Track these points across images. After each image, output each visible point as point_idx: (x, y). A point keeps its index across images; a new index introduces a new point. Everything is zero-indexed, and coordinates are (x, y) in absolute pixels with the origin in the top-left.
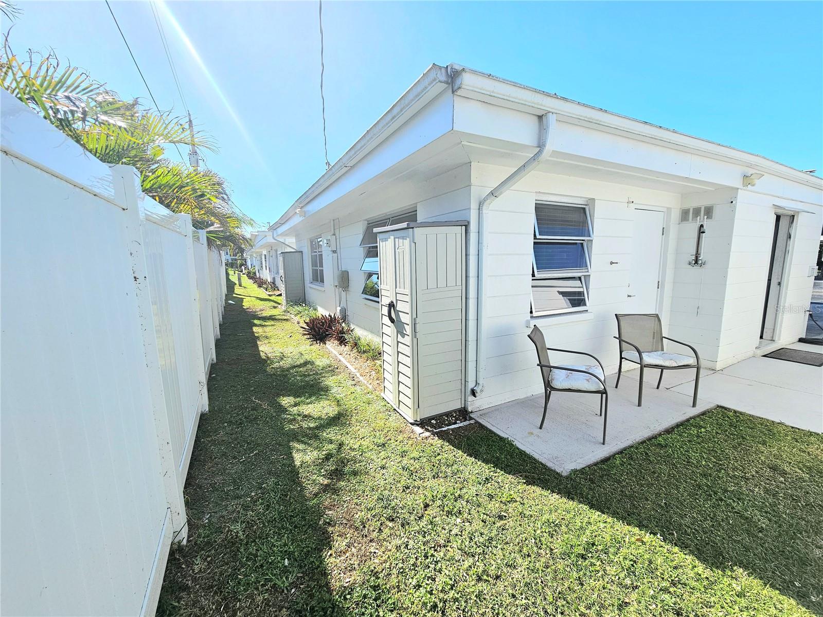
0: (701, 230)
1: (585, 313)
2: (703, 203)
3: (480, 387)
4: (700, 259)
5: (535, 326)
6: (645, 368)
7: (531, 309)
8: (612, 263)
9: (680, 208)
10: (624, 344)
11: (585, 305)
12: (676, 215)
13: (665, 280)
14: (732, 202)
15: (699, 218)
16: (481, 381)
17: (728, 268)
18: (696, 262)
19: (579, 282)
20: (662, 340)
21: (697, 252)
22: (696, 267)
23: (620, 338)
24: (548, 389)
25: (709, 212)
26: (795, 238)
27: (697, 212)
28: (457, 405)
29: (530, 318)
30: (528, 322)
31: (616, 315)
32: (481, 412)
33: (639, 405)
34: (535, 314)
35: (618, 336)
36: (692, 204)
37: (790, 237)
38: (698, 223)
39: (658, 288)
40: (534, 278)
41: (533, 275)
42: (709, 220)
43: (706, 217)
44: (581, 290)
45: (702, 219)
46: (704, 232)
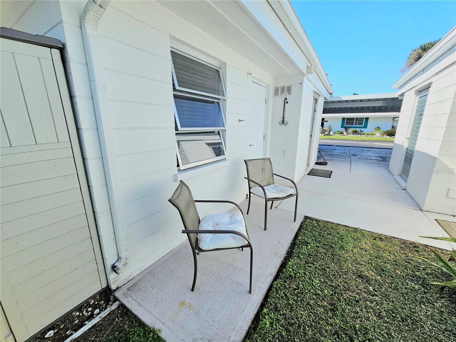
0: (286, 101)
1: (224, 161)
2: (286, 84)
3: (123, 261)
4: (285, 120)
5: (181, 181)
6: (268, 202)
7: (178, 162)
8: (240, 121)
9: (274, 87)
10: (251, 183)
11: (224, 154)
12: (272, 91)
13: (267, 135)
14: (301, 84)
15: (284, 93)
16: (123, 255)
17: (299, 126)
18: (283, 123)
19: (219, 136)
20: (273, 176)
21: (284, 115)
22: (283, 126)
23: (248, 178)
24: (196, 251)
25: (289, 89)
26: (317, 111)
27: (283, 89)
28: (97, 288)
29: (177, 172)
30: (175, 176)
31: (245, 160)
32: (129, 285)
33: (265, 229)
34: (182, 167)
35: (247, 177)
36: (280, 85)
37: (315, 111)
38: (284, 97)
39: (264, 139)
40: (177, 132)
41: (177, 129)
42: (290, 95)
43: (288, 93)
44: (220, 141)
45: (285, 95)
46: (287, 103)
